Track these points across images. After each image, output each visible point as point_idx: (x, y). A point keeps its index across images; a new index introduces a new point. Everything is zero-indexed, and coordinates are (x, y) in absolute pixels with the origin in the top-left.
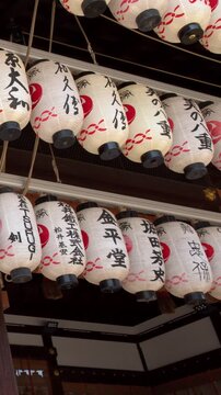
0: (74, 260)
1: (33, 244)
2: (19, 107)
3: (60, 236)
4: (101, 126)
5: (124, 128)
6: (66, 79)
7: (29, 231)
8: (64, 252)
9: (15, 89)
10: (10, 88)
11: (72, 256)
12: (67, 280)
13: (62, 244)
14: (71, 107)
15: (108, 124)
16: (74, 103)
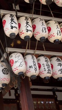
0: (48, 73)
1: (36, 68)
2: (29, 32)
3: (44, 66)
4: (53, 35)
5: (60, 35)
6: (42, 23)
7: (35, 65)
8: (45, 70)
9: (28, 27)
10: (26, 27)
11: (48, 71)
12: (47, 78)
13: (44, 68)
14: (44, 30)
15: (56, 35)
16: (45, 29)
